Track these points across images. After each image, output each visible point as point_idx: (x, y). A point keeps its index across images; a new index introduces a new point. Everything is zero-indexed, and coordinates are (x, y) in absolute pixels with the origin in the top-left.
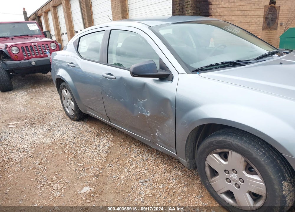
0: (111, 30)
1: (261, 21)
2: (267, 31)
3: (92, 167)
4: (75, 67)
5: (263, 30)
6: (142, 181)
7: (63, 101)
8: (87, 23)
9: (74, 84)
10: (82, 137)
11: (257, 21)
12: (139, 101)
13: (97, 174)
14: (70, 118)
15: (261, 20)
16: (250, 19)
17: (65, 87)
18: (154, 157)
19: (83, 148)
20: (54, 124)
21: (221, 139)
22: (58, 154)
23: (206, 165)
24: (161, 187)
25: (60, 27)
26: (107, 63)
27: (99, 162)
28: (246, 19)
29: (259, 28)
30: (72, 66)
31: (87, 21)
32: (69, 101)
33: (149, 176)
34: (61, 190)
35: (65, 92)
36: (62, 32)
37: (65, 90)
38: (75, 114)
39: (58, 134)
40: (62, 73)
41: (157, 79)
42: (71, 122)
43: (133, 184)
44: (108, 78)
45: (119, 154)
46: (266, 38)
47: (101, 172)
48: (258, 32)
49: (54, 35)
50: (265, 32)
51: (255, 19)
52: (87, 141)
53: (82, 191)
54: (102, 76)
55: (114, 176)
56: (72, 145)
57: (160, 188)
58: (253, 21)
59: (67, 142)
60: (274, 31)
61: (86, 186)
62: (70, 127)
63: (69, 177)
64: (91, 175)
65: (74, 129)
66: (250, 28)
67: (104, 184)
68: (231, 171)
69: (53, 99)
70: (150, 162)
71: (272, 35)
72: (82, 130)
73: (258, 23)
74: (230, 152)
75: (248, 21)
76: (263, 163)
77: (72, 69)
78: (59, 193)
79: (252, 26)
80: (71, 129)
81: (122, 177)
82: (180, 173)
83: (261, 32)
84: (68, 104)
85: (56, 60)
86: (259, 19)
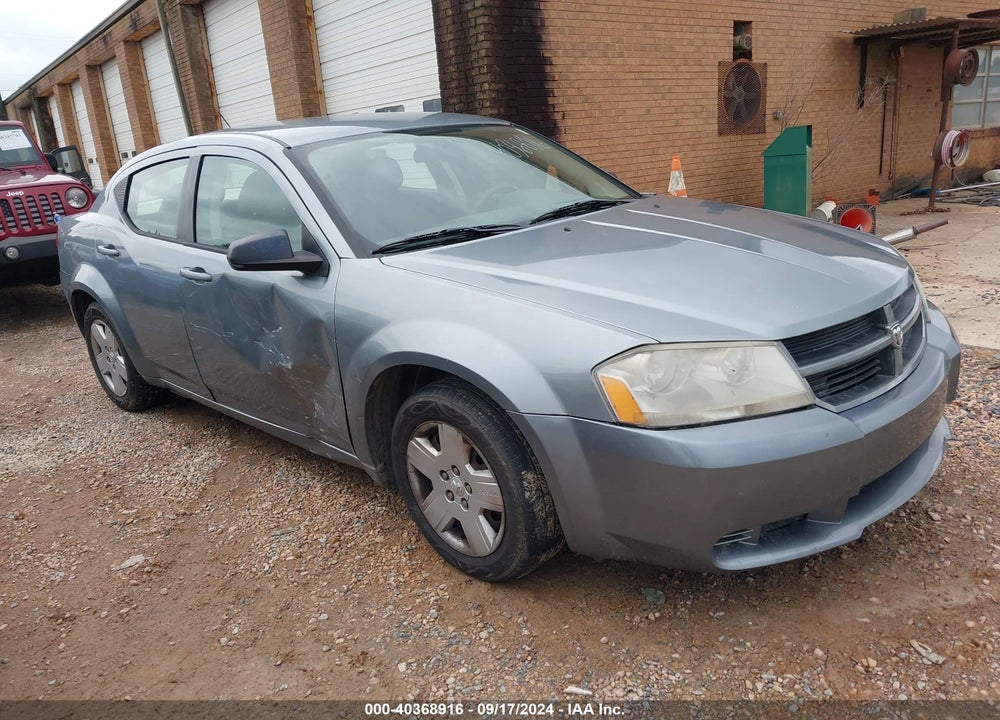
0: (203, 156)
1: (711, 108)
2: (734, 138)
3: (159, 514)
4: (117, 255)
5: (720, 134)
6: (278, 533)
7: (97, 357)
8: (199, 119)
9: (121, 307)
10: (146, 448)
11: (698, 109)
12: (267, 332)
13: (168, 527)
14: (118, 404)
15: (713, 104)
16: (675, 103)
17: (98, 315)
18: (327, 481)
19: (143, 475)
20: (69, 423)
21: (421, 400)
22: (72, 495)
23: (410, 469)
24: (322, 540)
25: (112, 135)
26: (194, 242)
27: (179, 503)
28: (664, 103)
29: (707, 127)
30: (110, 255)
31: (198, 115)
32: (112, 354)
33: (300, 522)
34: (68, 568)
35: (100, 328)
36: (123, 149)
37: (101, 325)
38: (131, 391)
39: (78, 446)
40: (86, 275)
41: (299, 273)
42: (121, 415)
43: (256, 539)
44: (196, 280)
45: (238, 481)
46: (731, 157)
47: (179, 522)
48: (706, 141)
49: (94, 160)
50: (727, 138)
51: (692, 103)
52: (157, 458)
53: (123, 565)
54: (182, 275)
55: (210, 529)
56: (114, 469)
57: (320, 543)
58: (686, 109)
59: (101, 463)
60: (756, 136)
61: (136, 554)
62: (115, 427)
63: (95, 541)
64: (154, 530)
65: (127, 431)
66: (681, 129)
67: (184, 545)
68: (451, 473)
69: (75, 357)
70: (312, 493)
71: (750, 149)
72: (147, 433)
73: (704, 115)
74: (440, 426)
75: (672, 110)
76: (486, 436)
77: (112, 263)
78: (62, 574)
79: (688, 122)
80: (116, 432)
81: (232, 529)
82: (379, 508)
83: (717, 139)
84: (111, 364)
85: (78, 239)
86: (704, 102)
